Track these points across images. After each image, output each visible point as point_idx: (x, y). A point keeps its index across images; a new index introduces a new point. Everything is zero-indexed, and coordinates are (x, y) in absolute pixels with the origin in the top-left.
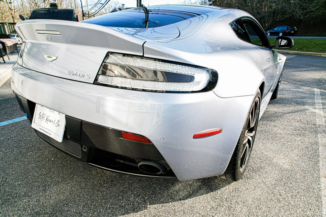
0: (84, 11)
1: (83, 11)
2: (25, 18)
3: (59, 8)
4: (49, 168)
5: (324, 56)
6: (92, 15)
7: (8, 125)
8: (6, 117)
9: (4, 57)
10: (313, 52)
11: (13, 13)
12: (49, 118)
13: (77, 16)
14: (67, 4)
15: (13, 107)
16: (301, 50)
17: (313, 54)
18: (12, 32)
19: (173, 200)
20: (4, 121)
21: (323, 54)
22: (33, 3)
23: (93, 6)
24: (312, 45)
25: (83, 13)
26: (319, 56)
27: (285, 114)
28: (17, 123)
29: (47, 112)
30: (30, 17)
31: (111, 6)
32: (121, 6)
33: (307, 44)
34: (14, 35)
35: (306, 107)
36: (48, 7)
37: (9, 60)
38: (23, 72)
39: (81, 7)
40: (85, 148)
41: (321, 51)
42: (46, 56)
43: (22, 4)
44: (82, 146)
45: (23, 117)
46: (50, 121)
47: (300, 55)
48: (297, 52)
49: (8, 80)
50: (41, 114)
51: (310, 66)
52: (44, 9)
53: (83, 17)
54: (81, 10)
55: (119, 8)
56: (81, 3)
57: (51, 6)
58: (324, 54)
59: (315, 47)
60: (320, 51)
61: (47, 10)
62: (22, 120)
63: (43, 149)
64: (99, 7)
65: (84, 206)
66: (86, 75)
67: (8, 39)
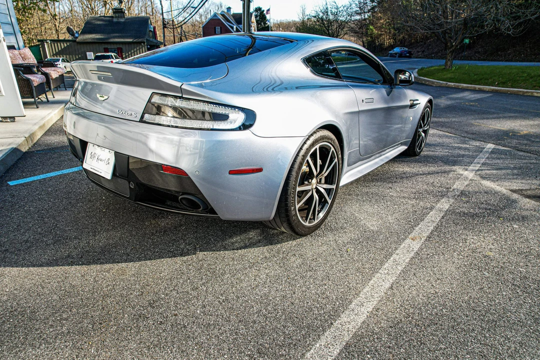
0: (166, 20)
1: (163, 19)
2: (75, 32)
3: (127, 14)
4: (100, 218)
5: (537, 95)
6: (180, 25)
7: (55, 176)
8: (53, 168)
9: (47, 93)
10: (521, 88)
11: (57, 25)
12: (100, 158)
13: (154, 28)
14: (139, 8)
15: (60, 157)
16: (504, 86)
17: (521, 91)
18: (55, 54)
19: (225, 249)
20: (51, 172)
21: (535, 92)
22: (88, 7)
23: (181, 10)
24: (523, 76)
25: (163, 22)
26: (529, 96)
27: (417, 175)
28: (65, 175)
29: (98, 151)
30: (82, 30)
31: (209, 11)
32: (226, 11)
33: (515, 75)
34: (58, 58)
35: (454, 168)
36: (111, 13)
37: (54, 97)
38: (76, 112)
39: (161, 12)
40: (132, 185)
41: (535, 86)
42: (98, 96)
43: (72, 10)
44: (129, 183)
45: (72, 169)
46: (101, 161)
47: (501, 93)
48: (496, 88)
49: (53, 125)
50: (93, 154)
51: (506, 110)
52: (104, 16)
53: (164, 29)
54: (161, 17)
55: (221, 15)
56: (162, 6)
57: (114, 13)
58: (538, 93)
59: (528, 80)
60: (532, 88)
61: (108, 18)
62: (71, 171)
63: (94, 201)
64: (190, 13)
65: (132, 249)
66: (133, 113)
67: (53, 68)
